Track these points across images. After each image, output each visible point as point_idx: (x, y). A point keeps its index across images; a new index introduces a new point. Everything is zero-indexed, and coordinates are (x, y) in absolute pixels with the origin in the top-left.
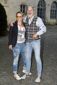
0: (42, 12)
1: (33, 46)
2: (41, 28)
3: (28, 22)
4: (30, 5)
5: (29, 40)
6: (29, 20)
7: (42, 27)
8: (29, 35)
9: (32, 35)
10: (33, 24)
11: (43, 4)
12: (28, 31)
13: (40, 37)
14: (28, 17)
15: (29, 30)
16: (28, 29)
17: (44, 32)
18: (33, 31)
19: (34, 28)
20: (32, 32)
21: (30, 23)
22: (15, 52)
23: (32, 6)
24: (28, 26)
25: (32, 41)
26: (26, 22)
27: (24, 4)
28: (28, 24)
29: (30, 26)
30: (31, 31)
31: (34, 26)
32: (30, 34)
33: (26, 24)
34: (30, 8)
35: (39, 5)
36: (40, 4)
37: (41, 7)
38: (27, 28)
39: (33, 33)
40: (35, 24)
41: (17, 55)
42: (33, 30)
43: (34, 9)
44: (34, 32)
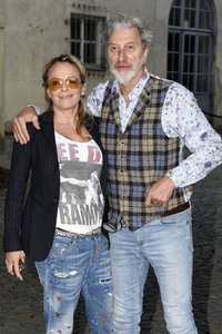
0: (196, 54)
1: (148, 252)
2: (193, 142)
3: (112, 113)
4: (121, 19)
5: (126, 218)
6: (121, 99)
7: (196, 136)
8: (124, 190)
9: (143, 185)
10: (142, 122)
11: (198, 9)
12: (116, 168)
13: (187, 197)
14: (116, 85)
15: (122, 161)
16: (115, 153)
17: (214, 166)
18: (145, 164)
19: (148, 145)
20: (141, 169)
21: (125, 116)
22: (54, 288)
23: (137, 20)
24: (115, 137)
25: (144, 222)
26: (105, 116)
27: (93, 13)
28: (118, 127)
29: (130, 137)
30: (137, 164)
31: (151, 134)
32: (131, 184)
33: (103, 125)
34: (123, 35)
35: (174, 18)
36: (183, 8)
37: (186, 25)
38: (111, 148)
39: (148, 176)
40: (157, 121)
41: (64, 304)
42: (148, 161)
43: (147, 35)
44: (155, 168)
